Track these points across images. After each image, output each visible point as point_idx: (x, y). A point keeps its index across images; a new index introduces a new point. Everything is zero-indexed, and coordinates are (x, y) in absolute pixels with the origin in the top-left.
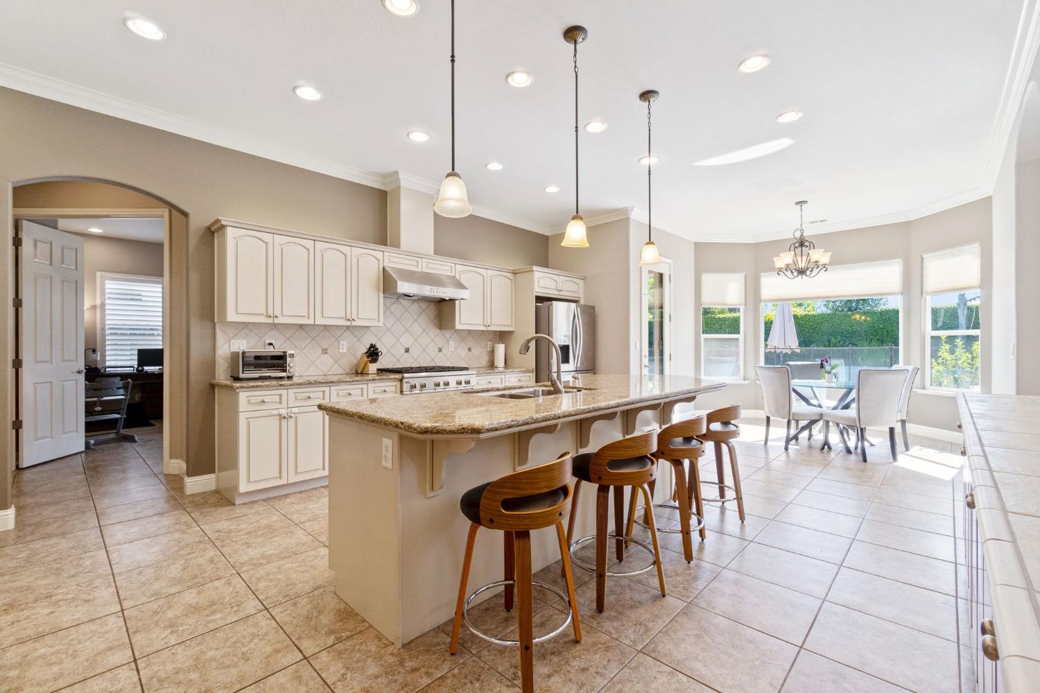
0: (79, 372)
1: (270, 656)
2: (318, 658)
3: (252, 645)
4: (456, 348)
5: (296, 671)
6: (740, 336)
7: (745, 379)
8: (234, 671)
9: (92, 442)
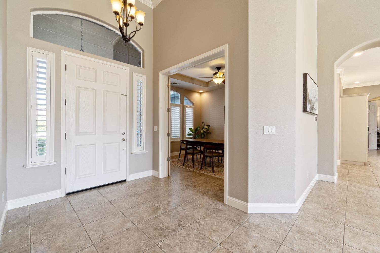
0: (375, 132)
9: (378, 148)
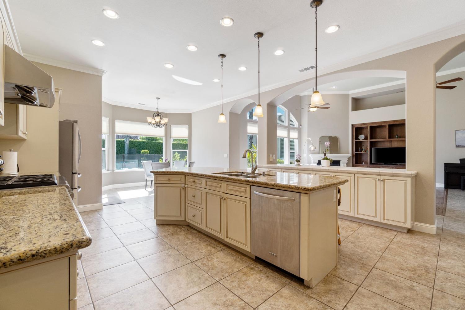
1: (368, 297)
2: (357, 283)
3: (368, 307)
5: (368, 287)
6: (106, 149)
7: (108, 170)
8: (385, 306)
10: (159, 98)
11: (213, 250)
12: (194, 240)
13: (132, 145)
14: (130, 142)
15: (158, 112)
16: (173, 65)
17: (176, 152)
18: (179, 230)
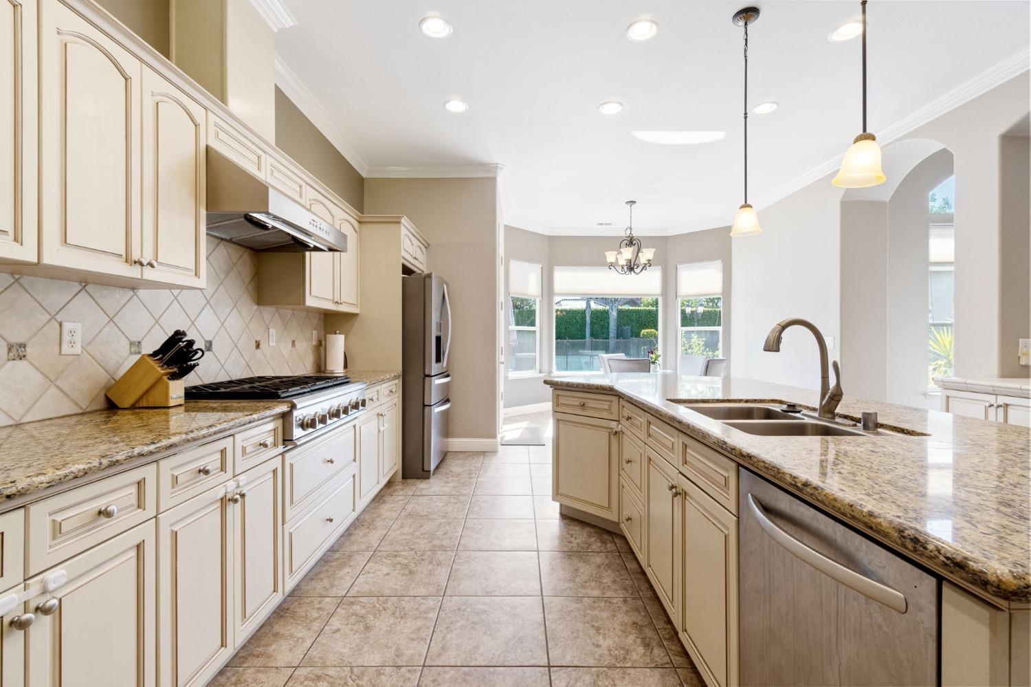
4: (278, 341)
6: (536, 328)
7: (540, 372)
10: (633, 202)
11: (638, 652)
12: (609, 594)
13: (625, 318)
14: (620, 312)
15: (632, 237)
16: (619, 103)
17: (693, 332)
18: (596, 546)
